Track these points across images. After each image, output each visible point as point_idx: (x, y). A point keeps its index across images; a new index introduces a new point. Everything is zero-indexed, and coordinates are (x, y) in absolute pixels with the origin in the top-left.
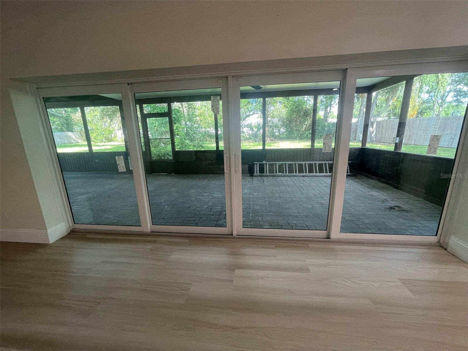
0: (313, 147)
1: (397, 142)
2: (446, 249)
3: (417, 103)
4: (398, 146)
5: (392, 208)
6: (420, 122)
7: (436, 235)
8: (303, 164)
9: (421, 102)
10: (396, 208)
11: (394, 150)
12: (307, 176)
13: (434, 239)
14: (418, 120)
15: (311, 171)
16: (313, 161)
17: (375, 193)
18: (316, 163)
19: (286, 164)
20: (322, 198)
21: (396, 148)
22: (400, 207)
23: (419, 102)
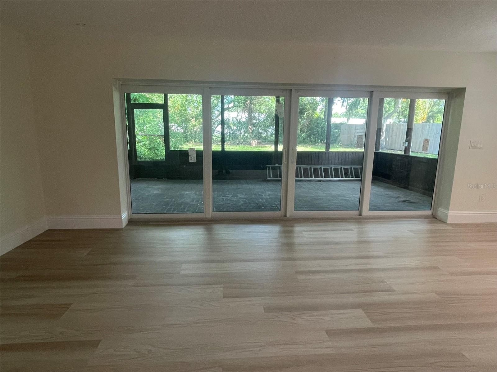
0: (327, 150)
1: (406, 146)
2: (436, 218)
3: (427, 105)
4: (407, 149)
5: (404, 201)
6: (429, 128)
7: (431, 210)
8: (318, 168)
9: (431, 103)
10: (407, 202)
11: (404, 154)
12: (323, 181)
13: (429, 213)
14: (427, 125)
15: (326, 175)
16: (328, 165)
17: (390, 193)
18: (331, 167)
19: (300, 167)
20: (345, 196)
21: (405, 151)
22: (410, 201)
23: (430, 103)
